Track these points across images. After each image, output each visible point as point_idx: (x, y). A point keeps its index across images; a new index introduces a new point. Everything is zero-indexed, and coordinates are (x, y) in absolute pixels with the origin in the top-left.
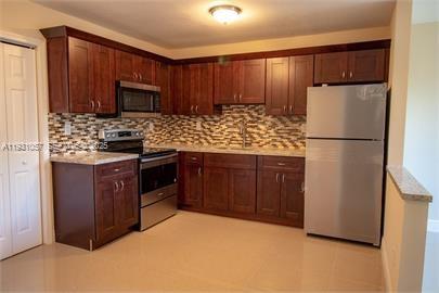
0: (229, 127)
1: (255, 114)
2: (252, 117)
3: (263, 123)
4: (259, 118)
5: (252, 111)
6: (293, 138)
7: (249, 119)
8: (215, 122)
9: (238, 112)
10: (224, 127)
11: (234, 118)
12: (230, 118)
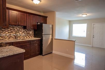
0: (9, 33)
1: (18, 29)
2: (17, 29)
3: (21, 31)
4: (19, 30)
5: (17, 28)
6: (28, 35)
7: (16, 30)
8: (3, 31)
9: (12, 28)
10: (7, 33)
11: (11, 30)
12: (9, 30)
